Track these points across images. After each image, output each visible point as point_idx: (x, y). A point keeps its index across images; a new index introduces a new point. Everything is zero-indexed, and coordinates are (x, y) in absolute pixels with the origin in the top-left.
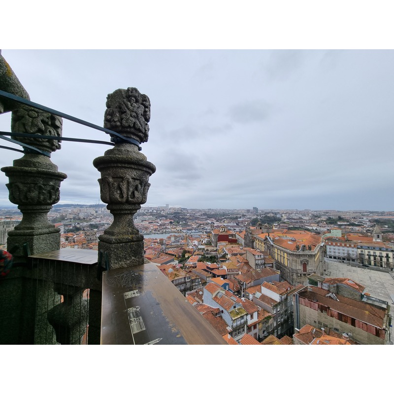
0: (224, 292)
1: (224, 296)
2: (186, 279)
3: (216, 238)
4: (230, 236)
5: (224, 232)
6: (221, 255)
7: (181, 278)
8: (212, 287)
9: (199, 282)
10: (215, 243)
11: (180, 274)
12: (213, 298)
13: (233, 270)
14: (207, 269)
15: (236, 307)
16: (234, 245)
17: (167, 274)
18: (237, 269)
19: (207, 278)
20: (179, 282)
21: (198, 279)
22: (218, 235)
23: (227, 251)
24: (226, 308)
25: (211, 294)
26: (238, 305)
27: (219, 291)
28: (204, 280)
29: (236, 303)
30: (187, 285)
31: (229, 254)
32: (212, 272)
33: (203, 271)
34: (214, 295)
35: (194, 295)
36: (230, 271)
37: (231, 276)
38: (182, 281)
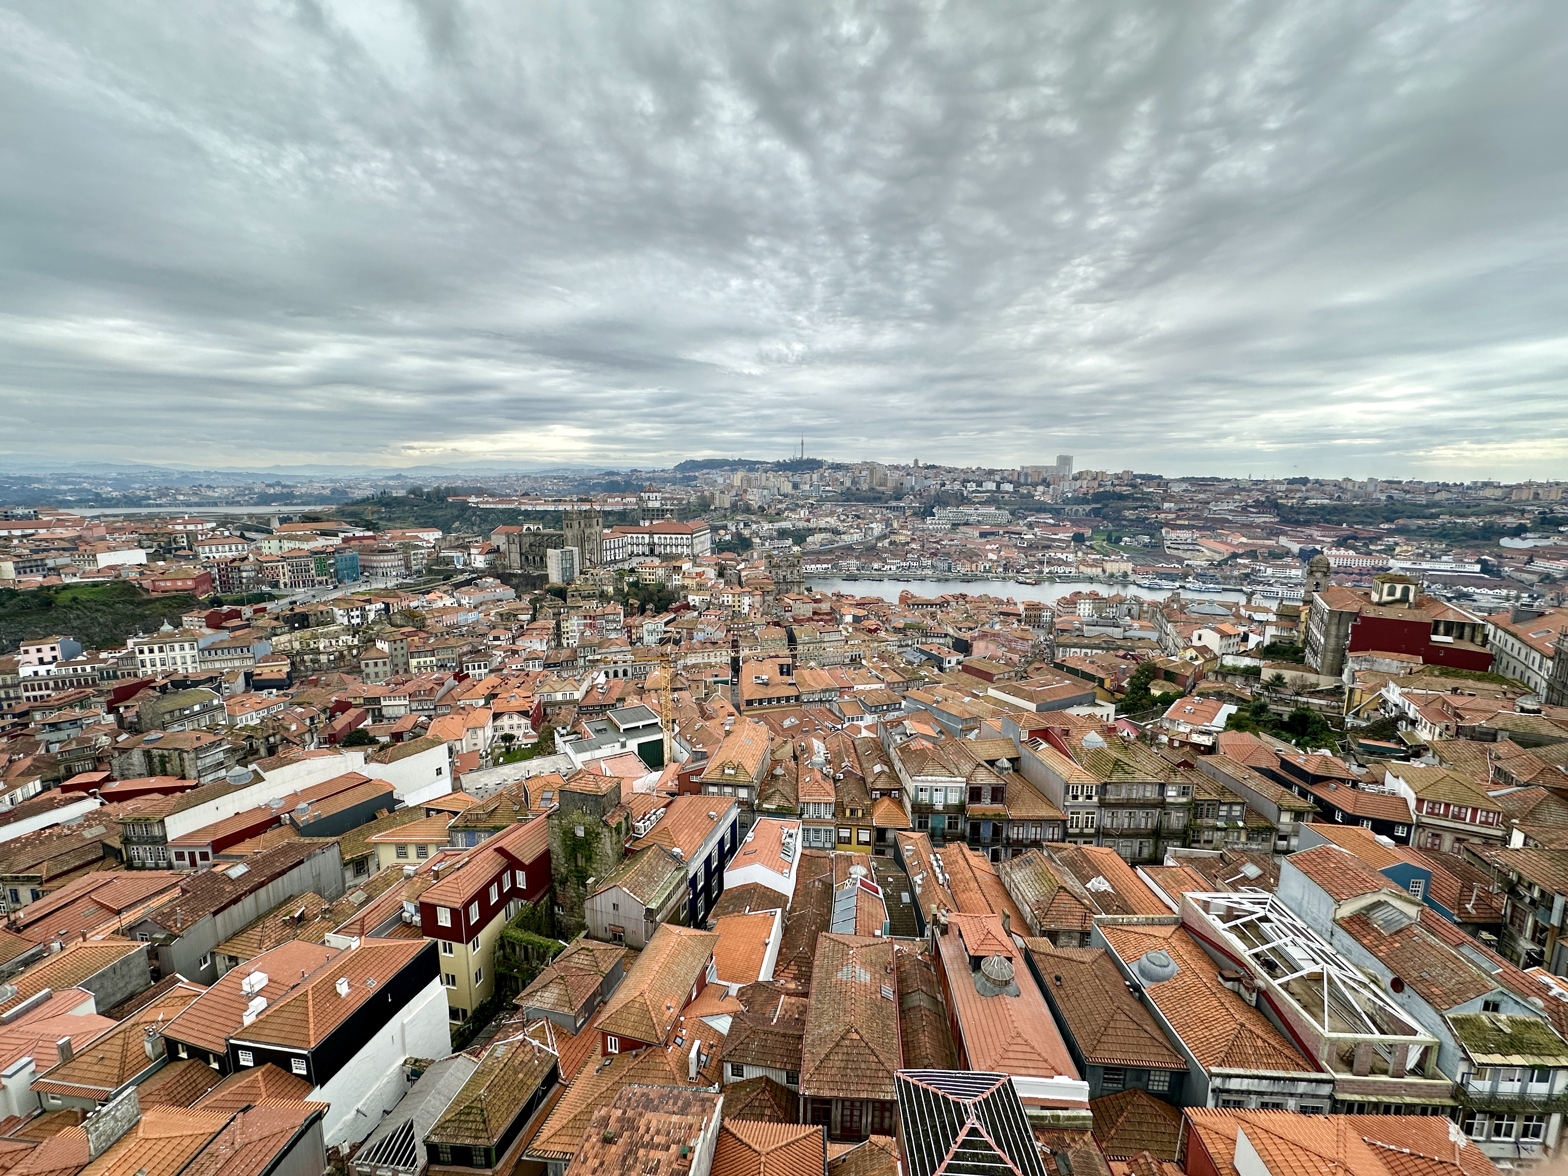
0: (1410, 910)
1: (1416, 930)
2: (1169, 793)
3: (1338, 629)
4: (1442, 628)
5: (1398, 606)
6: (1368, 719)
7: (1145, 784)
8: (1334, 868)
9: (1236, 818)
10: (1330, 656)
11: (1139, 767)
12: (1342, 918)
13: (1460, 812)
14: (1283, 773)
15: (1501, 1008)
16: (1470, 682)
17: (1076, 753)
18: (1488, 812)
19: (1280, 810)
20: (1134, 796)
21: (1231, 804)
22: (1357, 615)
23: (1412, 706)
24: (1426, 991)
25: (1332, 901)
26: (1517, 1002)
27: (1383, 898)
28: (1260, 815)
29: (1506, 991)
30: (1169, 819)
31: (1429, 725)
32: (1312, 794)
33: (1257, 774)
34: (1347, 910)
35: (1211, 868)
36: (1436, 811)
37: (1438, 836)
38: (1148, 794)
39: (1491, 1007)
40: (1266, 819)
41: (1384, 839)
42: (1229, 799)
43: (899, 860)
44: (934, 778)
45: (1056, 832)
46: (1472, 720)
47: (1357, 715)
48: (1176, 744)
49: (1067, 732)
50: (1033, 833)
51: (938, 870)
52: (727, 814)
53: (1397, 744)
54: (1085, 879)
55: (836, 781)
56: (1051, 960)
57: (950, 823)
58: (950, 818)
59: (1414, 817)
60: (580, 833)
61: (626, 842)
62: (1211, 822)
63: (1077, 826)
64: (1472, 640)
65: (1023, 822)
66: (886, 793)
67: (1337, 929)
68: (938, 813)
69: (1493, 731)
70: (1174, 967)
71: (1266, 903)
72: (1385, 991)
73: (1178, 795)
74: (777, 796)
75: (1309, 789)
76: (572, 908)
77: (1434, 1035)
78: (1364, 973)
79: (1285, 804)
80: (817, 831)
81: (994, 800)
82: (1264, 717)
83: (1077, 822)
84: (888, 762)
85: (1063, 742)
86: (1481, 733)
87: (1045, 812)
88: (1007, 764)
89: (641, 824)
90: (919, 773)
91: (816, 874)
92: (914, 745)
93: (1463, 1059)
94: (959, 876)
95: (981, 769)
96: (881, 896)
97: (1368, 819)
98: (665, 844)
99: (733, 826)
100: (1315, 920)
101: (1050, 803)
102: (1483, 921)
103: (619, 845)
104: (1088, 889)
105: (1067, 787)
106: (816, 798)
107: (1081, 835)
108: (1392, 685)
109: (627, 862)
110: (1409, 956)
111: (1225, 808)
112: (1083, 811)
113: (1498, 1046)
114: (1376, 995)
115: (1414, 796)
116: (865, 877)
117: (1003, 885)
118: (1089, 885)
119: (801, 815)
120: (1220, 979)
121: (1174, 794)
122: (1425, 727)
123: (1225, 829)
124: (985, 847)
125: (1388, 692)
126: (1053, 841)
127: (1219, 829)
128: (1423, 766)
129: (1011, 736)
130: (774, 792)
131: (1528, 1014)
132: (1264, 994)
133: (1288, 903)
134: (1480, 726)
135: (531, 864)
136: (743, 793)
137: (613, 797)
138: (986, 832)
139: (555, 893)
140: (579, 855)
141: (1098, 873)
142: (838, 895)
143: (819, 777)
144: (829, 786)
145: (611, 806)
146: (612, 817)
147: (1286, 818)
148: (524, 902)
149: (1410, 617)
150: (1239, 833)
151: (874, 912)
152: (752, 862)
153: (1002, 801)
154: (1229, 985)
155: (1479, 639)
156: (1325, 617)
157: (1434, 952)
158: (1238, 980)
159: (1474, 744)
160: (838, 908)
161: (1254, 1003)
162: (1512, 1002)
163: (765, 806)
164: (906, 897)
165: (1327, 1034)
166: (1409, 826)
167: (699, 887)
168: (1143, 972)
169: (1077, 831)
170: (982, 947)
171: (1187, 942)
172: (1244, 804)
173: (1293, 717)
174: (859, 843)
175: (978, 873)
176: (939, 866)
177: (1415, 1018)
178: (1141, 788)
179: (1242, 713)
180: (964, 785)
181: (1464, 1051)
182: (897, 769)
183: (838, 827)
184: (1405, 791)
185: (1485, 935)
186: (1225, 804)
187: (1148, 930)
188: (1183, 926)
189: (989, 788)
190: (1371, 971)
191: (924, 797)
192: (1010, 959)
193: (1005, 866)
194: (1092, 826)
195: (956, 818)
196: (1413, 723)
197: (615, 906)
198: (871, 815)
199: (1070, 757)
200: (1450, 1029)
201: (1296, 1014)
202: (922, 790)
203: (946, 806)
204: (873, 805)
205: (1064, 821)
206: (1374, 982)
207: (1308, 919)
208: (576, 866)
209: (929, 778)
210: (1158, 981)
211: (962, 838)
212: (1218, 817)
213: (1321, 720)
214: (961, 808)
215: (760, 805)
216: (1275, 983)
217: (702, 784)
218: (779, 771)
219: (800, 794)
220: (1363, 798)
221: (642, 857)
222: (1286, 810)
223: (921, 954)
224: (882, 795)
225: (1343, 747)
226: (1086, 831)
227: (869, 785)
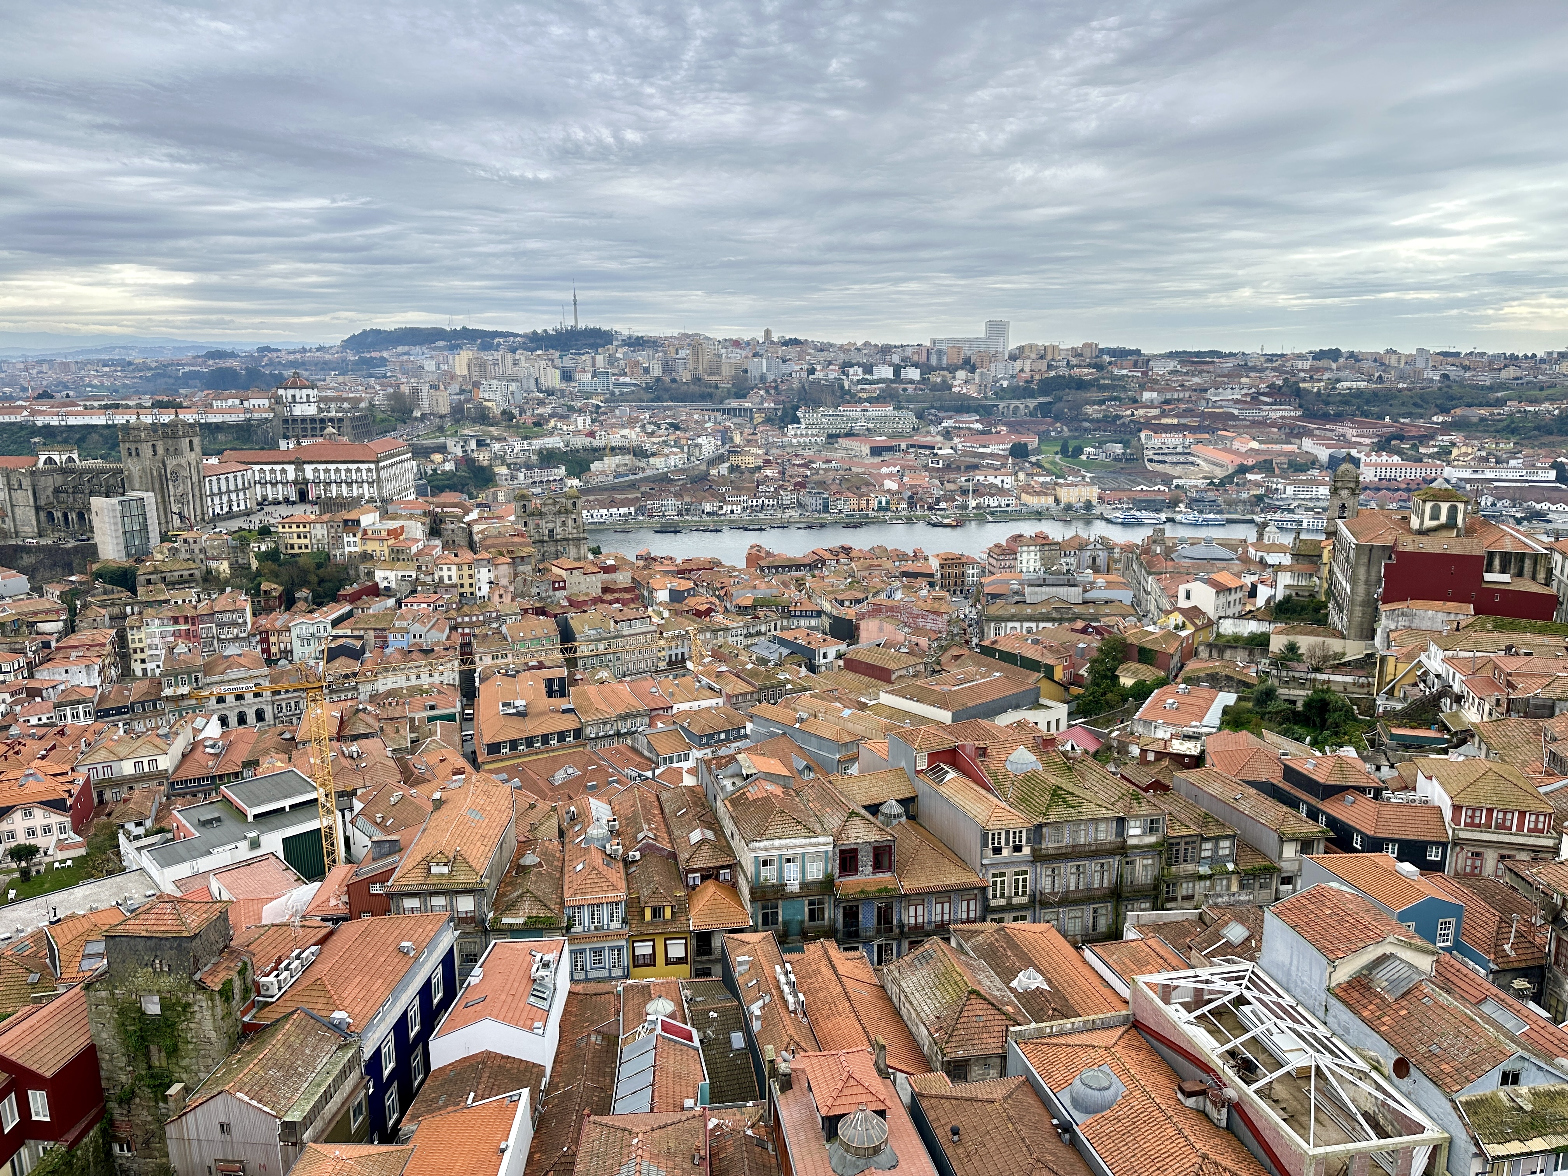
0: (1425, 963)
1: (1427, 988)
2: (1132, 832)
3: (1368, 572)
4: (1497, 562)
5: (1444, 533)
6: (1405, 698)
7: (1096, 821)
8: (1329, 916)
9: (1223, 860)
10: (1358, 611)
11: (1088, 795)
12: (1339, 985)
13: (1504, 819)
14: (1286, 786)
15: (1522, 1079)
16: (1529, 637)
17: (997, 782)
18: (1537, 816)
19: (1282, 841)
20: (1082, 841)
21: (1217, 839)
22: (1389, 550)
23: (1457, 675)
24: (1434, 1070)
25: (1325, 962)
26: (1540, 1068)
27: (1388, 949)
28: (1257, 851)
29: (1526, 1055)
30: (1133, 869)
31: (1477, 700)
32: (1324, 813)
33: (1252, 791)
34: (1345, 972)
35: (1185, 936)
36: (1477, 821)
37: (1478, 855)
38: (1101, 836)
39: (1510, 1078)
40: (1265, 856)
41: (1407, 867)
42: (1216, 831)
43: (729, 983)
44: (783, 842)
45: (972, 907)
46: (1525, 690)
47: (1391, 693)
48: (1151, 757)
49: (983, 752)
50: (937, 912)
51: (786, 989)
52: (432, 943)
53: (1439, 731)
54: (1007, 974)
55: (627, 863)
56: (946, 1104)
57: (812, 912)
58: (811, 903)
59: (1450, 832)
60: (153, 1007)
61: (244, 1014)
62: (1190, 868)
63: (1002, 895)
64: (1534, 578)
65: (922, 897)
66: (709, 874)
67: (1333, 1002)
68: (793, 896)
69: (1550, 703)
70: (1118, 1087)
71: (1243, 978)
72: (1387, 1078)
73: (1144, 834)
74: (527, 902)
75: (1319, 806)
76: (147, 1143)
77: (1444, 1129)
78: (1364, 1058)
79: (1288, 831)
80: (598, 952)
81: (878, 866)
82: (1272, 707)
83: (1002, 889)
84: (714, 824)
85: (980, 766)
86: (1537, 706)
87: (955, 878)
88: (898, 809)
89: (271, 978)
90: (760, 836)
91: (592, 1023)
92: (754, 792)
93: (1476, 1155)
94: (822, 994)
95: (857, 821)
96: (697, 1043)
97: (1393, 841)
98: (318, 1007)
99: (447, 961)
100: (1306, 992)
101: (962, 863)
102: (1524, 964)
103: (230, 1021)
104: (1013, 990)
105: (985, 836)
106: (593, 897)
107: (1009, 907)
108: (1433, 648)
109: (246, 1047)
110: (1417, 1025)
111: (1208, 845)
112: (1010, 871)
113: (1517, 1131)
114: (1378, 1087)
115: (1449, 802)
116: (672, 1016)
117: (890, 999)
118: (1014, 984)
119: (569, 928)
120: (1180, 1096)
121: (1138, 831)
122: (1473, 704)
123: (1210, 877)
124: (866, 943)
125: (1428, 657)
126: (968, 921)
127: (1201, 878)
128: (1462, 758)
129: (903, 764)
130: (521, 896)
131: (1553, 1081)
132: (1236, 1108)
133: (1274, 972)
134: (1535, 697)
135: (57, 1076)
136: (466, 904)
137: (213, 936)
138: (867, 919)
139: (112, 1123)
140: (153, 1048)
141: (1029, 962)
142: (626, 1051)
143: (598, 860)
144: (616, 874)
145: (211, 954)
146: (213, 972)
147: (1290, 851)
148: (49, 1144)
149: (1457, 550)
150: (1229, 880)
151: (684, 1070)
152: (478, 1018)
153: (889, 869)
154: (1191, 1102)
155: (1541, 576)
156: (1352, 554)
157: (1446, 1016)
158: (1203, 1093)
159: (1527, 723)
160: (625, 1071)
161: (1224, 1123)
162: (1534, 1069)
163: (505, 920)
164: (738, 1040)
165: (1312, 1151)
166: (1444, 845)
167: (386, 1073)
168: (1077, 1103)
169: (1003, 902)
170: (839, 1102)
171: (1138, 1049)
172: (1234, 836)
173: (1308, 704)
174: (668, 962)
175: (850, 985)
176: (789, 983)
177: (1423, 1110)
178: (1092, 827)
179: (1243, 704)
180: (830, 848)
181: (1477, 1144)
182: (728, 833)
183: (632, 940)
184: (1440, 795)
185: (1520, 983)
186: (1208, 839)
187: (1086, 1039)
188: (1136, 1025)
189: (870, 849)
190: (1372, 1054)
191: (770, 874)
192: (881, 1113)
193: (891, 968)
194: (1024, 893)
195: (821, 902)
196: (1459, 699)
197: (224, 1128)
198: (686, 913)
199: (988, 789)
200: (1461, 1117)
201: (1275, 1129)
202: (765, 863)
203: (804, 885)
204: (689, 897)
205: (984, 889)
206: (1376, 1068)
207: (1298, 992)
208: (150, 1067)
209: (776, 843)
210: (1095, 1112)
211: (830, 933)
212: (1200, 861)
213: (1344, 705)
214: (827, 885)
215: (497, 920)
216: (1250, 1090)
217: (390, 896)
218: (530, 859)
219: (567, 894)
220: (1387, 811)
221: (273, 1035)
222: (1290, 840)
223: (753, 1126)
224: (703, 878)
225: (1372, 743)
226: (1016, 901)
227: (682, 865)
